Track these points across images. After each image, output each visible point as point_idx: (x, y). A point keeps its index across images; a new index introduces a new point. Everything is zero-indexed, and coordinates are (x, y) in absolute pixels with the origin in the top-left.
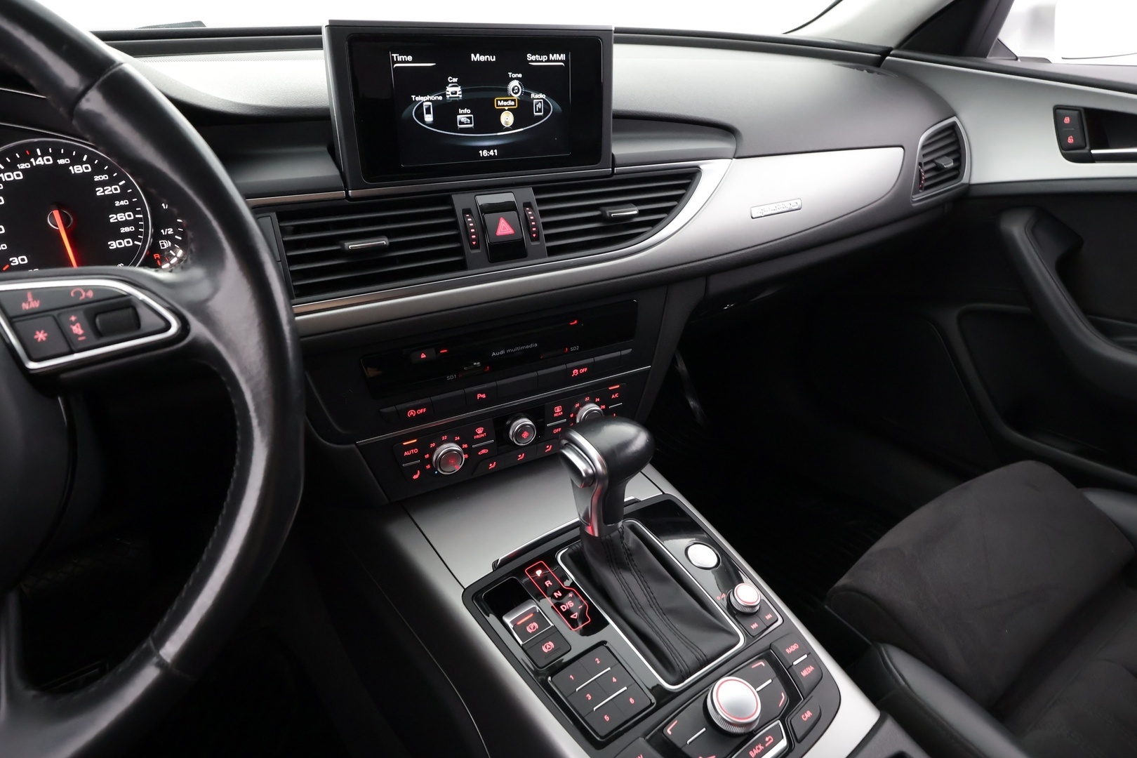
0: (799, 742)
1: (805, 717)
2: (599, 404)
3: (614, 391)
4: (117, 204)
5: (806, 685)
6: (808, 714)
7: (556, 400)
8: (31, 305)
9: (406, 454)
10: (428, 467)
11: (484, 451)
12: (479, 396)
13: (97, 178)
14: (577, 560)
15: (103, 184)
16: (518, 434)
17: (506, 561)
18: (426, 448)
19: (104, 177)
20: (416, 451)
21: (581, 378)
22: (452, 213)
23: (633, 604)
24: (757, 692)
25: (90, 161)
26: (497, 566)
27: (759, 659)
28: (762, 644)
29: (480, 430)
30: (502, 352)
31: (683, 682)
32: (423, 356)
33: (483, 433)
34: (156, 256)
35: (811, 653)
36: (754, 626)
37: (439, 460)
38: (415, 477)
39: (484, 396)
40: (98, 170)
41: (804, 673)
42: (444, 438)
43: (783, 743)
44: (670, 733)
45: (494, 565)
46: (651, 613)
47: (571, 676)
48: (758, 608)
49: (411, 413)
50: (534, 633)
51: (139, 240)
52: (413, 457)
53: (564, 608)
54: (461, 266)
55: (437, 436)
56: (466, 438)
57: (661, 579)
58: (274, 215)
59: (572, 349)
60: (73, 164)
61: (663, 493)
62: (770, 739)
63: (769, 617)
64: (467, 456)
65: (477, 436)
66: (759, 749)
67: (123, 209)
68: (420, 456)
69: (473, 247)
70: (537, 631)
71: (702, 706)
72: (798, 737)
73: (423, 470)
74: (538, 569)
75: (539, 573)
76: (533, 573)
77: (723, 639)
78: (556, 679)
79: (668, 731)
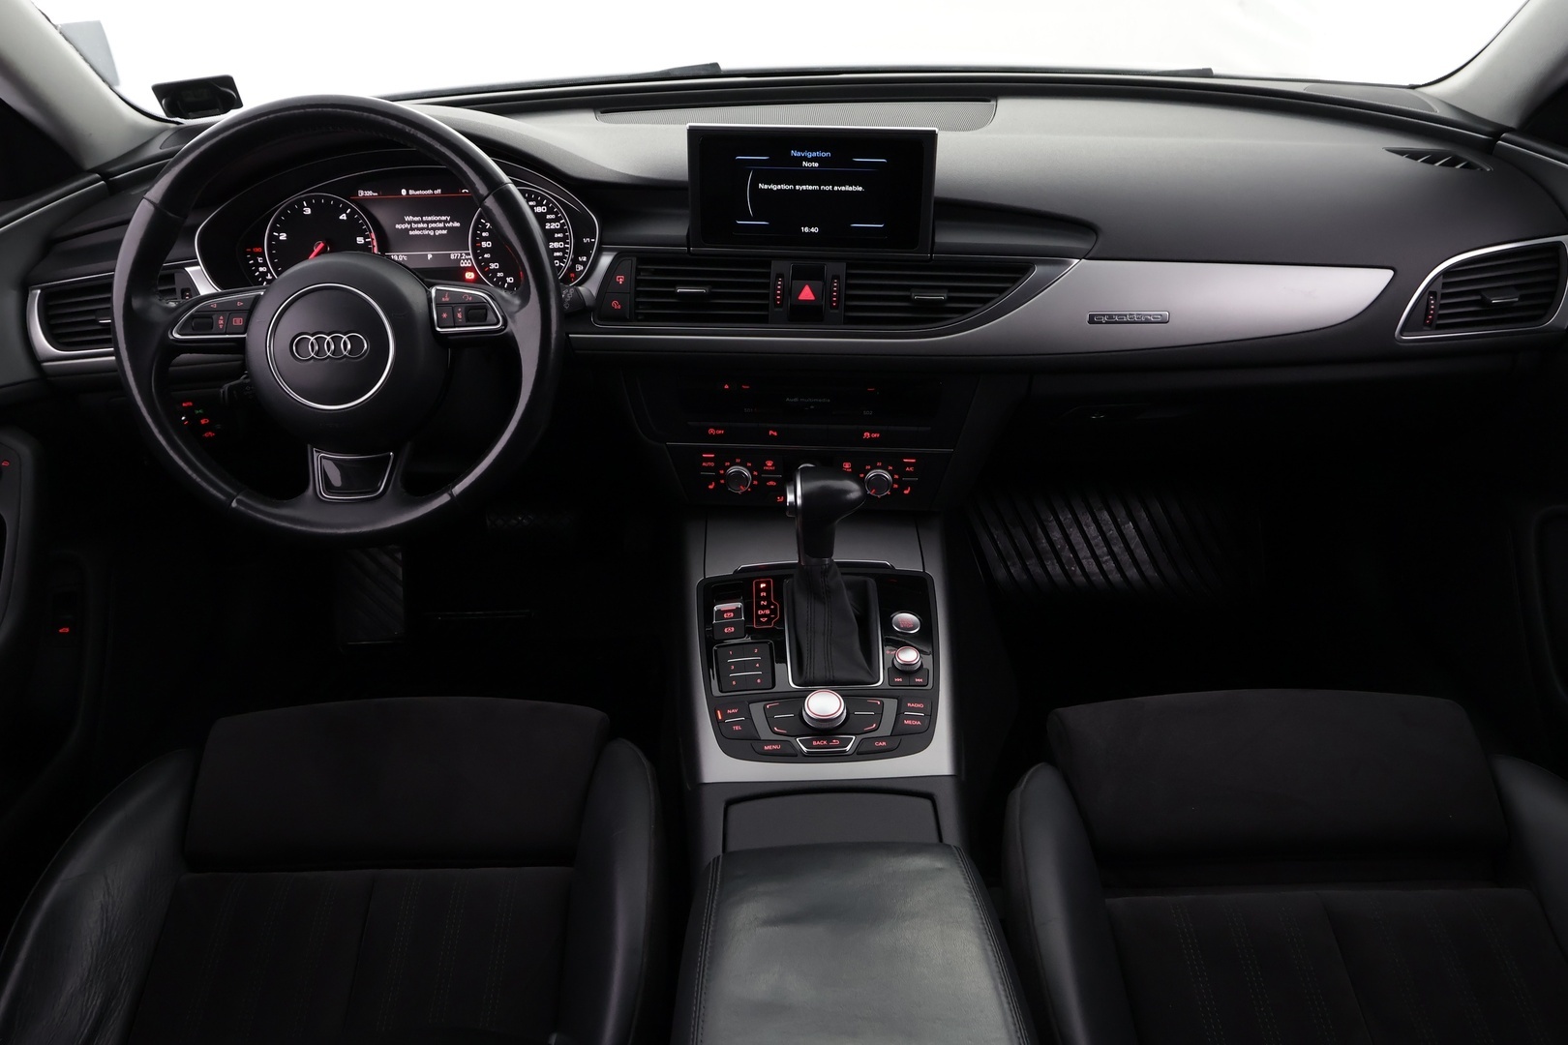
1: (878, 744)
2: (891, 473)
3: (909, 465)
4: (556, 235)
5: (900, 730)
6: (884, 744)
7: (848, 458)
8: (446, 299)
9: (704, 464)
10: (722, 481)
11: (772, 483)
12: (771, 432)
13: (548, 217)
15: (551, 221)
17: (745, 570)
18: (720, 465)
19: (553, 216)
20: (712, 464)
21: (871, 441)
22: (767, 275)
25: (546, 205)
26: (736, 572)
28: (895, 693)
29: (769, 463)
30: (796, 400)
31: (805, 686)
32: (726, 387)
33: (772, 466)
34: (572, 275)
36: (899, 680)
37: (730, 477)
38: (711, 487)
39: (775, 434)
40: (550, 211)
41: (908, 722)
42: (737, 460)
43: (845, 750)
47: (731, 652)
48: (914, 670)
49: (712, 431)
50: (727, 619)
51: (564, 263)
52: (709, 469)
53: (761, 612)
54: (763, 320)
55: (732, 457)
56: (757, 466)
58: (634, 259)
59: (865, 413)
60: (536, 206)
61: (924, 571)
62: (836, 743)
63: (920, 680)
64: (755, 482)
65: (767, 468)
66: (822, 743)
67: (558, 240)
68: (715, 469)
69: (777, 306)
70: (731, 618)
73: (718, 484)
74: (762, 582)
75: (762, 586)
76: (758, 584)
77: (859, 675)
78: (720, 650)
79: (768, 707)
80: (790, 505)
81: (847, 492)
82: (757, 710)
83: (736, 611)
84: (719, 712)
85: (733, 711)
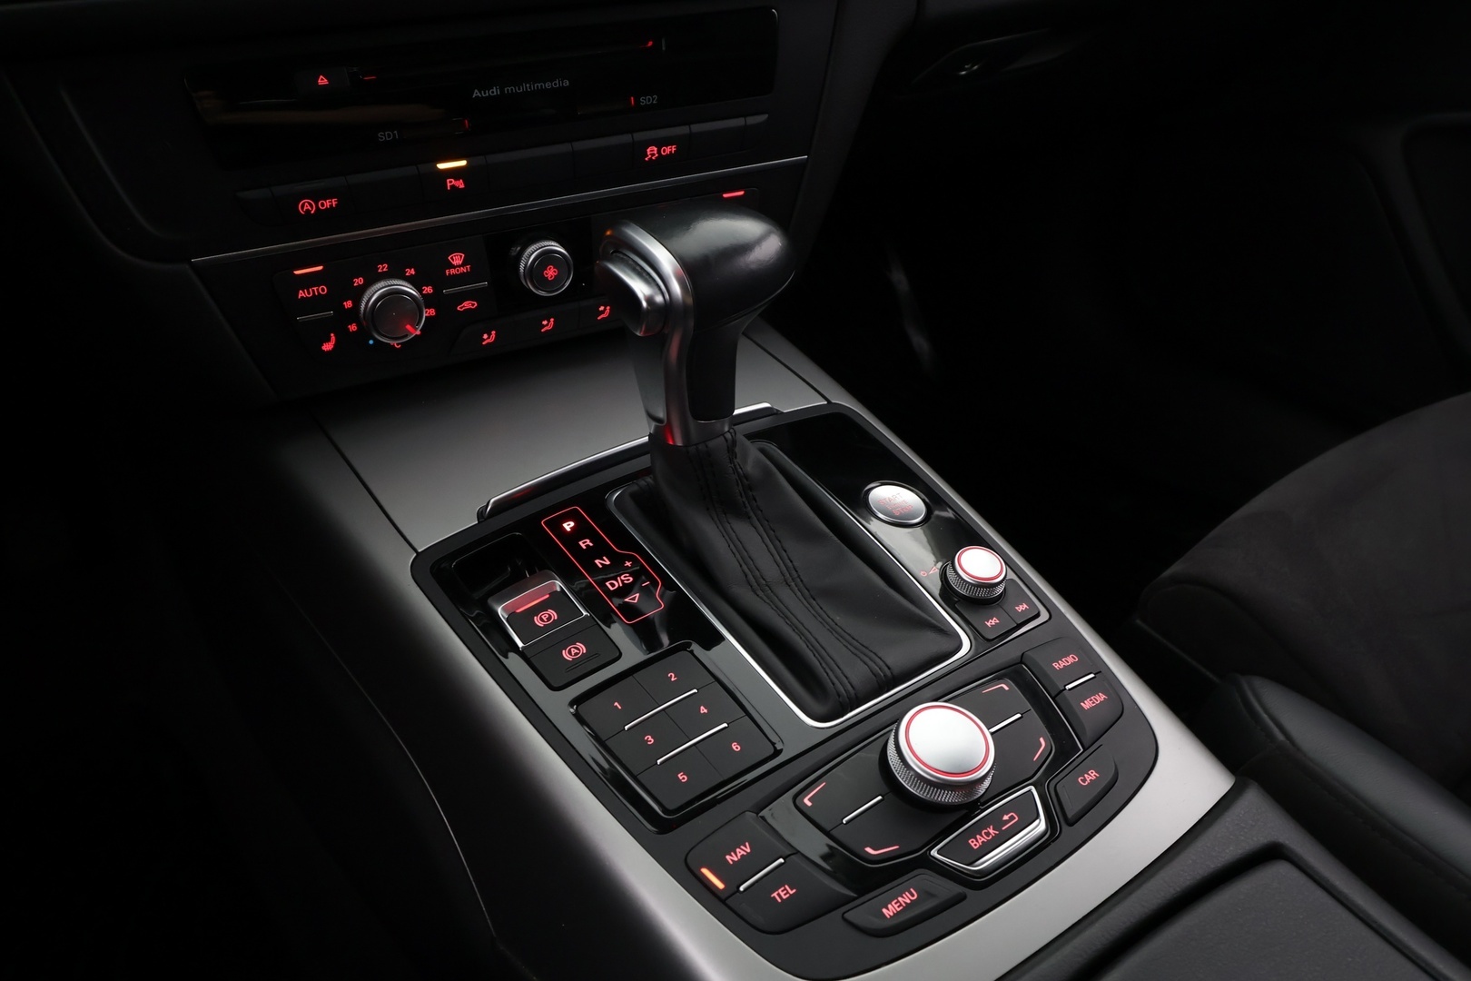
0: (1071, 824)
1: (1084, 781)
5: (1090, 729)
6: (1092, 775)
9: (301, 294)
10: (353, 328)
11: (467, 305)
12: (449, 183)
14: (653, 508)
16: (536, 272)
17: (503, 506)
18: (343, 287)
20: (322, 290)
21: (663, 167)
23: (750, 576)
24: (992, 734)
26: (483, 515)
27: (999, 679)
28: (1007, 653)
29: (457, 259)
30: (495, 91)
31: (842, 717)
32: (322, 81)
33: (463, 265)
35: (1102, 672)
36: (993, 622)
37: (374, 311)
38: (327, 347)
39: (460, 184)
41: (1087, 705)
42: (383, 268)
43: (1040, 826)
44: (809, 804)
45: (481, 515)
46: (786, 594)
47: (616, 704)
48: (1000, 590)
49: (306, 206)
50: (546, 628)
52: (316, 303)
53: (613, 585)
55: (367, 263)
56: (428, 271)
57: (809, 535)
59: (644, 101)
61: (829, 402)
62: (1012, 818)
63: (1022, 607)
64: (432, 312)
65: (453, 271)
66: (988, 834)
68: (332, 301)
70: (555, 623)
71: (876, 756)
72: (1070, 814)
73: (343, 336)
74: (566, 517)
75: (568, 526)
76: (556, 525)
77: (927, 643)
78: (585, 708)
79: (807, 801)
80: (650, 300)
81: (744, 248)
82: (781, 814)
83: (556, 600)
84: (705, 871)
85: (740, 852)
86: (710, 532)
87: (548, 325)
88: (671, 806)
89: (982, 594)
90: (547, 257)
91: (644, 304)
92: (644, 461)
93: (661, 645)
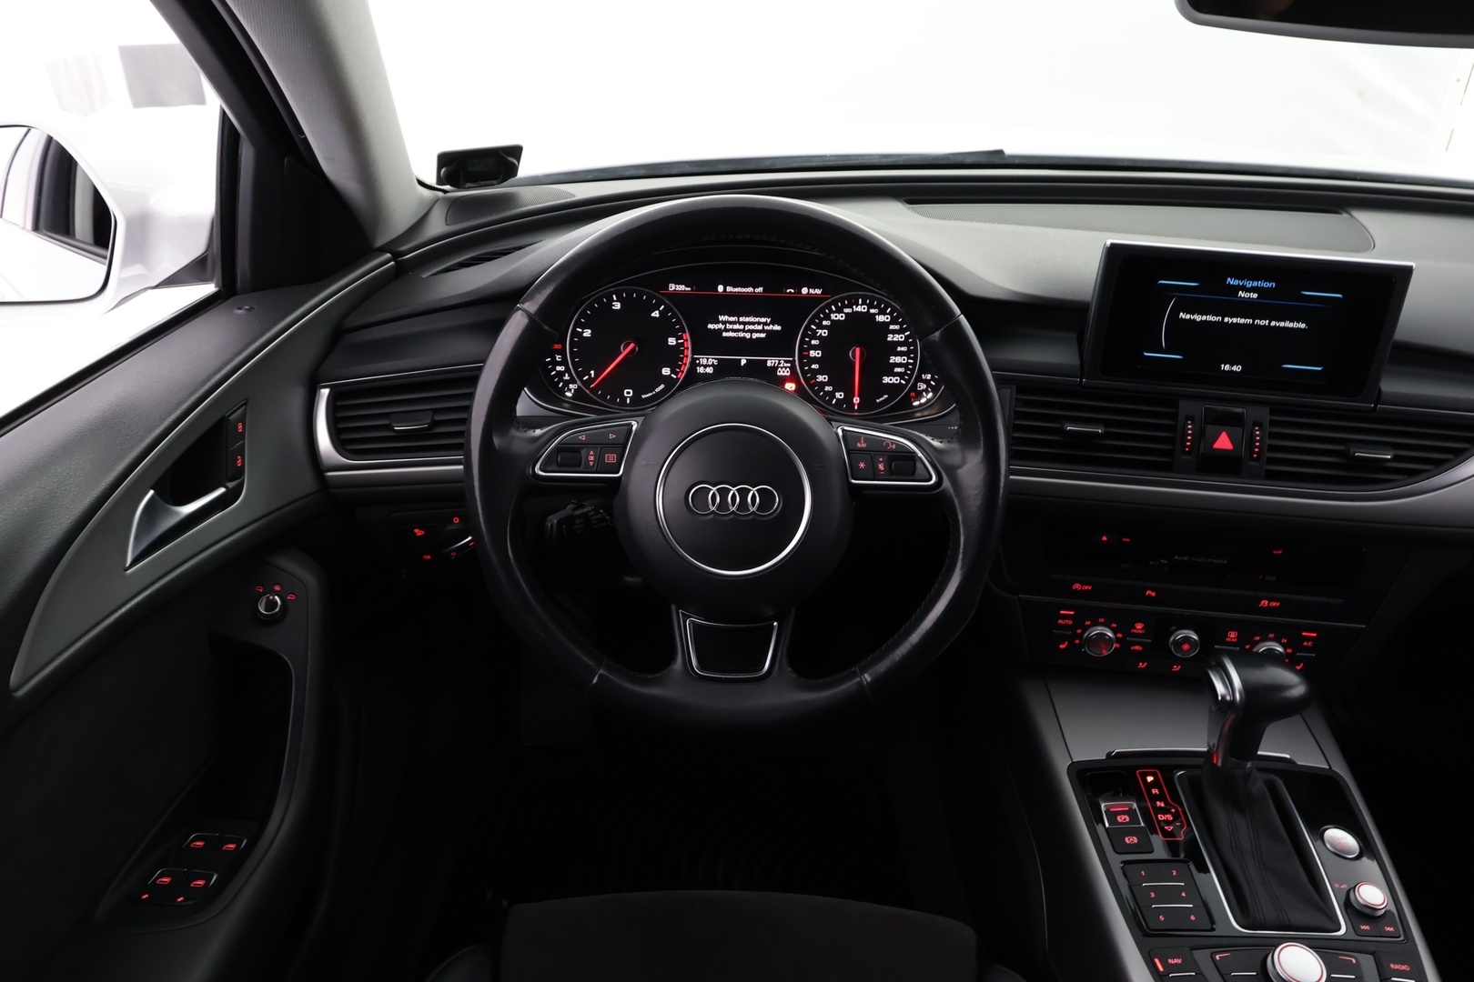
2: (1283, 645)
3: (1309, 639)
4: (899, 349)
7: (1233, 625)
8: (862, 445)
9: (1060, 621)
10: (1077, 642)
11: (1137, 648)
12: (1148, 592)
13: (892, 327)
14: (1195, 787)
15: (894, 332)
16: (1178, 644)
17: (1120, 755)
18: (1081, 621)
19: (897, 327)
20: (1070, 622)
21: (1268, 610)
22: (1174, 416)
23: (1234, 844)
25: (891, 314)
26: (1111, 756)
28: (1365, 946)
29: (1139, 626)
30: (1186, 558)
31: (1253, 931)
32: (1104, 538)
33: (1142, 629)
34: (913, 394)
36: (1366, 927)
37: (1089, 639)
38: (1062, 646)
39: (1154, 594)
40: (894, 321)
42: (1101, 620)
44: (1218, 959)
45: (1109, 755)
46: (1250, 863)
47: (1143, 872)
48: (1380, 914)
49: (1077, 586)
50: (1122, 823)
51: (905, 380)
52: (1065, 627)
53: (1162, 817)
54: (1166, 467)
55: (1095, 616)
56: (1123, 627)
58: (1014, 388)
59: (1268, 578)
60: (879, 314)
61: (1330, 768)
63: (1388, 928)
64: (1118, 646)
65: (1135, 631)
67: (901, 354)
68: (1073, 628)
69: (1184, 453)
70: (1126, 823)
71: (1262, 956)
73: (1071, 643)
74: (1150, 774)
75: (1150, 779)
76: (1144, 776)
77: (1319, 920)
78: (1128, 867)
79: (1217, 957)
80: (1223, 697)
82: (1202, 957)
83: (1131, 813)
84: (1157, 961)
85: (1176, 961)
86: (1220, 814)
87: (1176, 668)
88: (1152, 927)
89: (1368, 911)
90: (1187, 639)
91: (1220, 698)
92: (1200, 761)
93: (1179, 856)
